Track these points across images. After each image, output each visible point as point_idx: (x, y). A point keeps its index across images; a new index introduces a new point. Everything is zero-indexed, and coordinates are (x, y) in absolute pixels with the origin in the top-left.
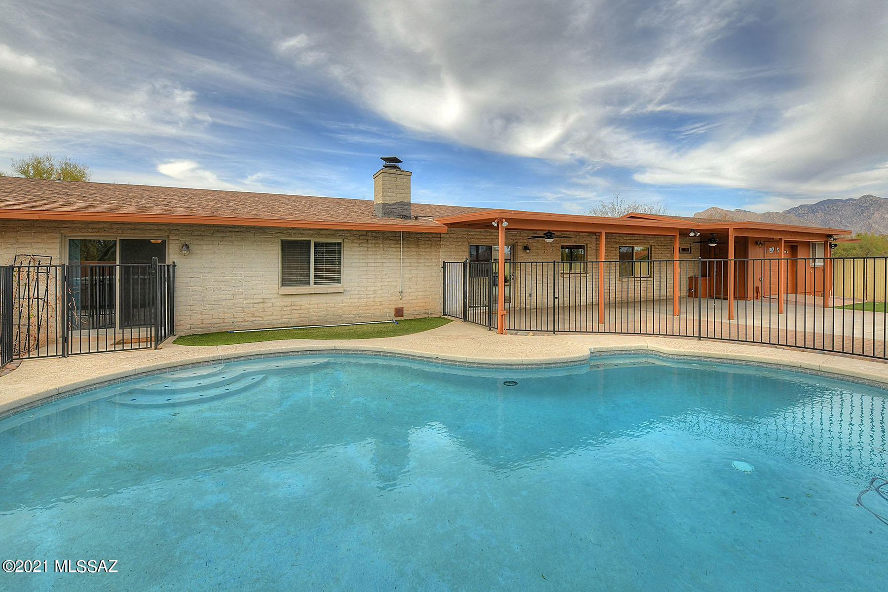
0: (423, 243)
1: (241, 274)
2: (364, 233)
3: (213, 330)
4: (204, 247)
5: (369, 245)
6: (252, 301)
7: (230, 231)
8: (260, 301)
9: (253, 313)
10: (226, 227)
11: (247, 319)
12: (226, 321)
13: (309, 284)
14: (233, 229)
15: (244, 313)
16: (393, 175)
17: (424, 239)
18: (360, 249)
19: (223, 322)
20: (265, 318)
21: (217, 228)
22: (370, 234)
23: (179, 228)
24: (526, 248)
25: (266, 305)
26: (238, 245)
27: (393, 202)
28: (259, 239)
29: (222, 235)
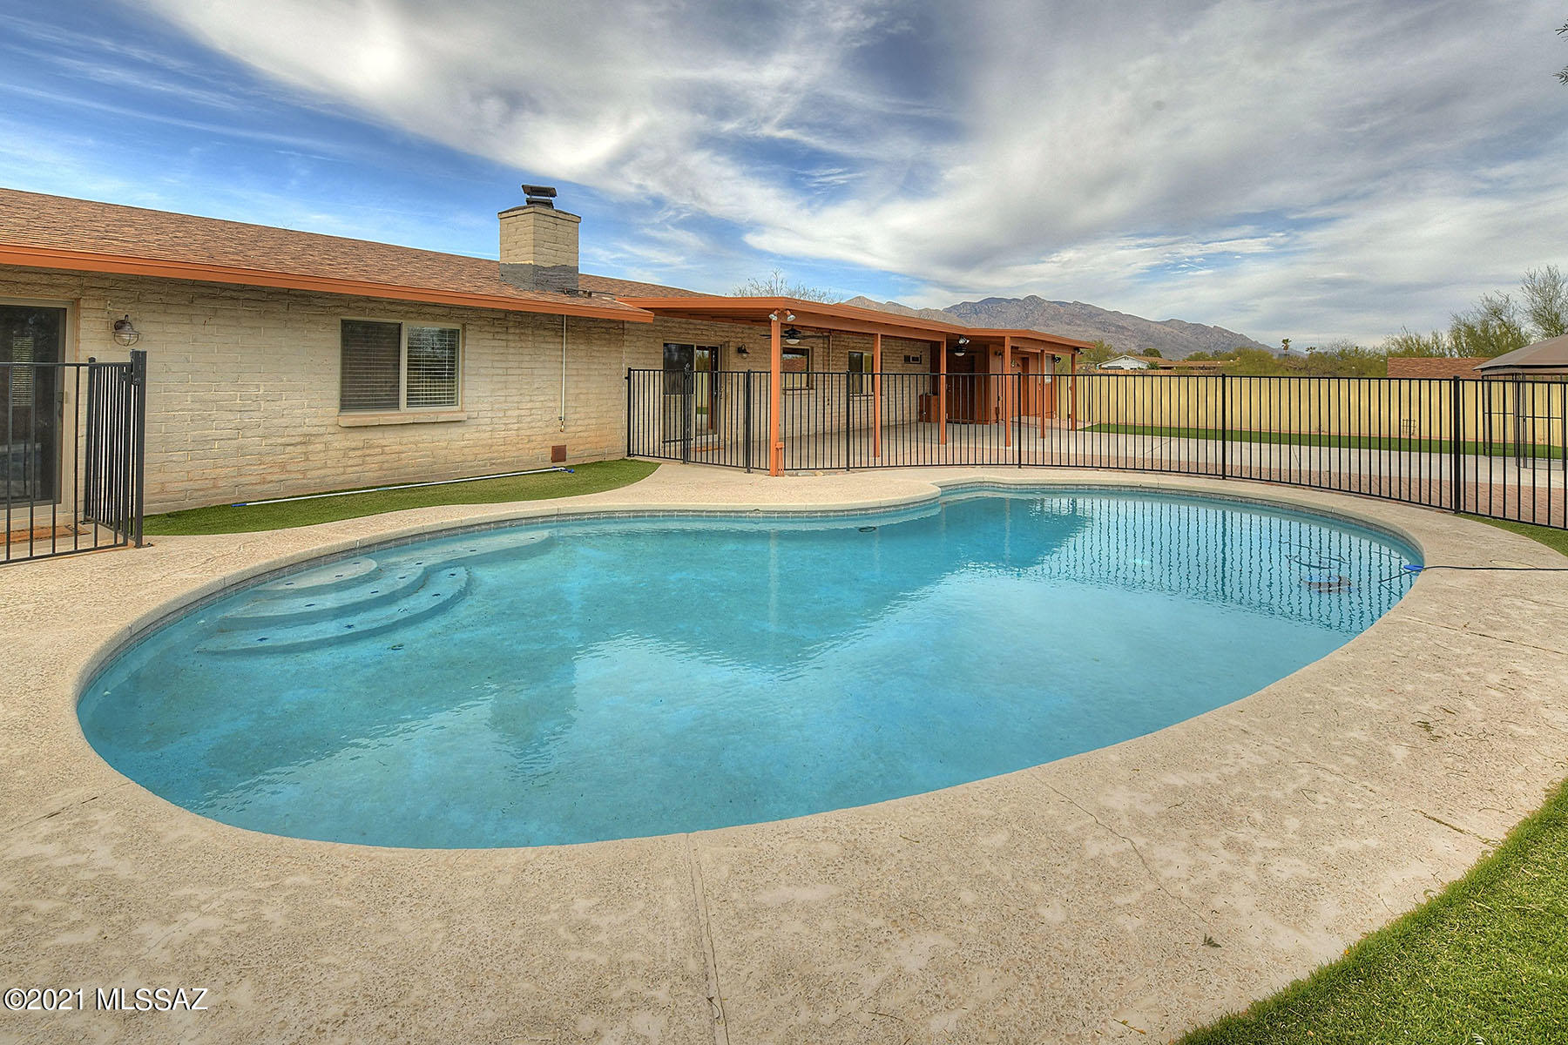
0: (596, 336)
1: (258, 387)
2: (502, 316)
3: (189, 505)
4: (171, 329)
5: (511, 337)
6: (280, 441)
7: (232, 298)
8: (298, 439)
9: (283, 467)
10: (225, 287)
11: (269, 478)
12: (220, 483)
13: (395, 405)
14: (239, 294)
15: (262, 467)
16: (552, 219)
17: (599, 330)
18: (496, 343)
19: (215, 487)
20: (310, 474)
21: (203, 290)
22: (511, 317)
23: (107, 284)
24: (741, 351)
25: (311, 448)
26: (251, 328)
27: (551, 265)
28: (298, 317)
29: (216, 303)
